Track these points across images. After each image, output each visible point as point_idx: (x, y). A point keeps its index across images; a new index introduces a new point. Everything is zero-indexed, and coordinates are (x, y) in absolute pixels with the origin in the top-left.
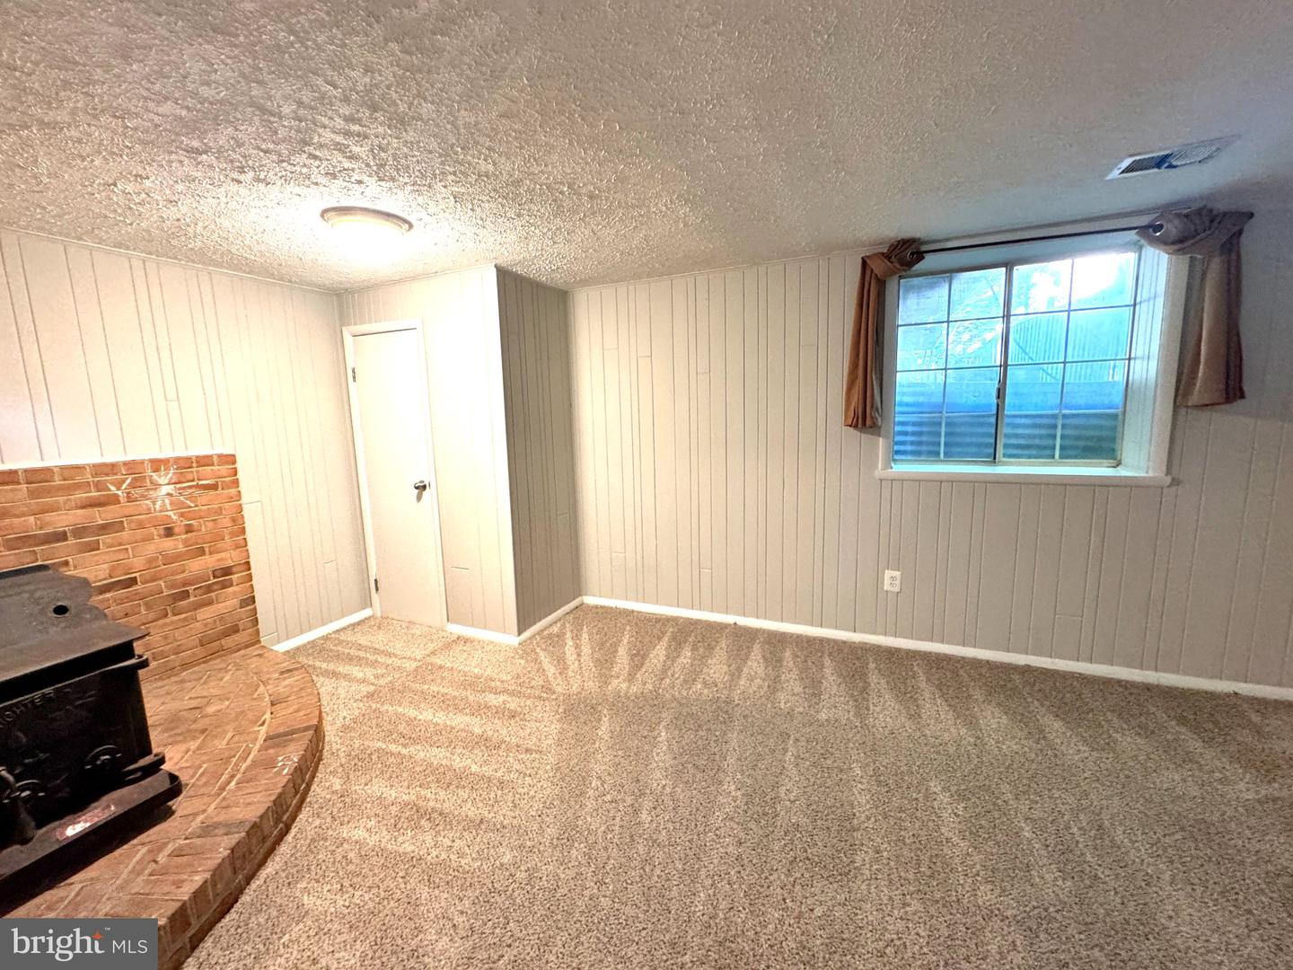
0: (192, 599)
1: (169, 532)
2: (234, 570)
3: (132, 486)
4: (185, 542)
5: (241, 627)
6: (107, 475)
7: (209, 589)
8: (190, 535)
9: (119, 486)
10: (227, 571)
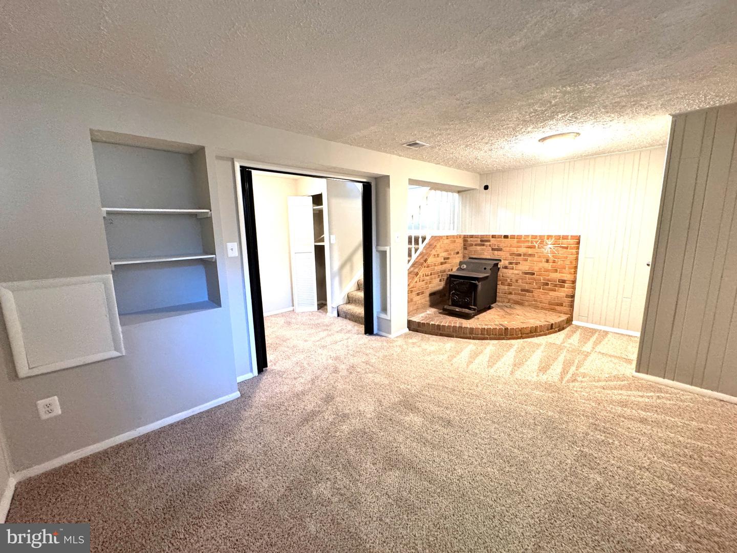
0: (549, 287)
1: (547, 261)
2: (567, 282)
3: (540, 244)
4: (552, 265)
5: (564, 305)
6: (534, 239)
7: (556, 285)
8: (554, 264)
9: (536, 242)
10: (564, 281)
